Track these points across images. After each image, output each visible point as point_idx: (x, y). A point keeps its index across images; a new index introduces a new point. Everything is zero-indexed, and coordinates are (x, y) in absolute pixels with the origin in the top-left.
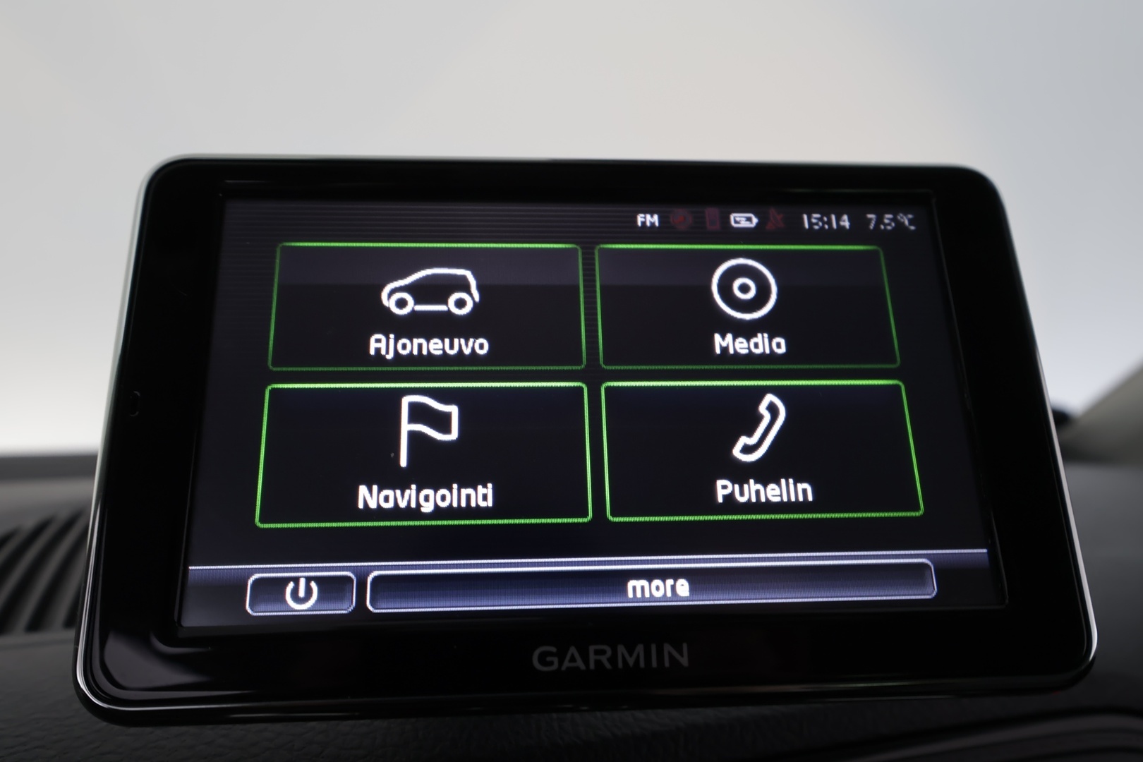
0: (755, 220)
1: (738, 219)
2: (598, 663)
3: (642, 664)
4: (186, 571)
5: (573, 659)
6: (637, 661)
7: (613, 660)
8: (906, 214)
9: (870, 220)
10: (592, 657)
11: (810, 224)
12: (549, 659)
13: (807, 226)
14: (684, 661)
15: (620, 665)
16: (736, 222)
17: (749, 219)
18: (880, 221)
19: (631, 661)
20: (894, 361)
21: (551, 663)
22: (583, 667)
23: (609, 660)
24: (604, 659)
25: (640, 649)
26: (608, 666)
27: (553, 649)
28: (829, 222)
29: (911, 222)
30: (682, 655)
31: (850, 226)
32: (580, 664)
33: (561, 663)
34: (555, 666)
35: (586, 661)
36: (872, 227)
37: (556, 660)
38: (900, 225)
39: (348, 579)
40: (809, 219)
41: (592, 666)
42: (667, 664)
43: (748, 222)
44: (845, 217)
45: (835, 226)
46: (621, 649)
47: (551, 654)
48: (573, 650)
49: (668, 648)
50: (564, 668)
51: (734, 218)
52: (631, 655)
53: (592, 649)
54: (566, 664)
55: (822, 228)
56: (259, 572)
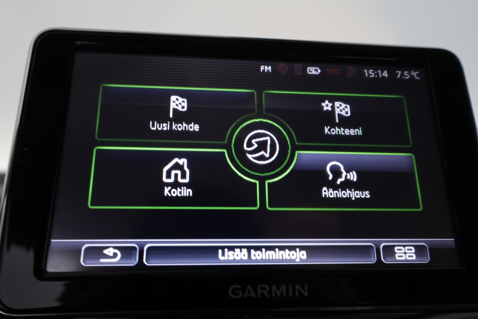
0: (319, 71)
1: (311, 70)
2: (262, 294)
3: (285, 295)
4: (49, 242)
5: (249, 292)
6: (282, 293)
7: (270, 293)
8: (415, 71)
9: (398, 73)
10: (259, 291)
11: (369, 75)
12: (237, 292)
13: (367, 75)
14: (306, 294)
15: (273, 295)
16: (310, 71)
17: (316, 70)
18: (402, 74)
19: (279, 293)
20: (409, 144)
21: (238, 294)
22: (254, 296)
23: (268, 293)
24: (265, 292)
25: (283, 287)
26: (267, 296)
27: (239, 287)
28: (378, 74)
29: (418, 75)
30: (304, 291)
31: (388, 76)
32: (253, 294)
33: (243, 294)
34: (240, 296)
35: (256, 293)
36: (399, 76)
37: (241, 292)
38: (412, 77)
39: (134, 248)
40: (368, 72)
41: (259, 296)
42: (297, 295)
43: (316, 72)
44: (386, 72)
45: (380, 76)
46: (274, 287)
47: (238, 289)
48: (249, 287)
49: (297, 287)
50: (245, 296)
51: (309, 69)
52: (279, 290)
53: (259, 287)
54: (246, 294)
55: (374, 77)
56: (88, 243)
